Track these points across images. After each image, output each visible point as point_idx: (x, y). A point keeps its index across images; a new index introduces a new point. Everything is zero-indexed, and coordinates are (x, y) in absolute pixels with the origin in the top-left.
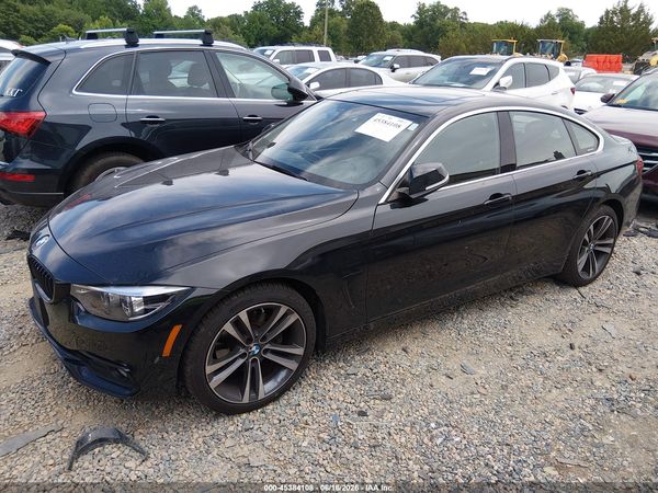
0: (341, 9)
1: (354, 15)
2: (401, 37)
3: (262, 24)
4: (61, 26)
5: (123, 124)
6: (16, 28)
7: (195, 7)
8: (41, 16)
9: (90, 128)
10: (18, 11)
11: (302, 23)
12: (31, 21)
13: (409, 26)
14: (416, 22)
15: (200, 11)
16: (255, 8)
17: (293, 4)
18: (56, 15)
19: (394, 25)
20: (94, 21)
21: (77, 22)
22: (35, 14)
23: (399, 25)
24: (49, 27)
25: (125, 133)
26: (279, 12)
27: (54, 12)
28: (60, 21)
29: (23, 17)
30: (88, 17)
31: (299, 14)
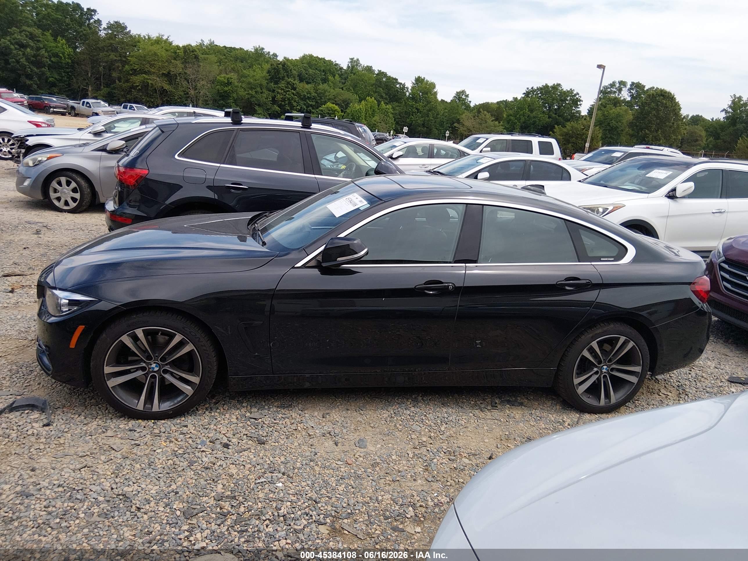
0: (629, 99)
1: (643, 106)
2: (704, 133)
3: (531, 111)
4: (329, 105)
5: (209, 187)
6: (290, 104)
7: (463, 92)
8: (314, 94)
9: (182, 187)
10: (295, 89)
11: (579, 112)
12: (304, 99)
13: (718, 121)
14: (727, 118)
15: (467, 96)
16: (527, 94)
17: (571, 91)
18: (327, 94)
19: (697, 120)
20: (360, 101)
21: (344, 101)
22: (309, 92)
23: (704, 120)
24: (318, 105)
25: (210, 195)
26: (553, 99)
27: (325, 91)
28: (329, 100)
29: (298, 94)
30: (356, 97)
31: (576, 102)
